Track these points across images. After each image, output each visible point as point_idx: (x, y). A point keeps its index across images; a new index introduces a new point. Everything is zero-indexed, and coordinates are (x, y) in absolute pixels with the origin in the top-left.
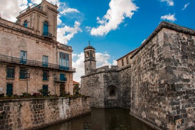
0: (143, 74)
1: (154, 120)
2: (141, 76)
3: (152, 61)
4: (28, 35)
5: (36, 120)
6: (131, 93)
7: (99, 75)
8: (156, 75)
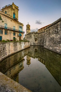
0: (51, 35)
1: (56, 50)
2: (50, 36)
3: (56, 30)
4: (8, 17)
5: (15, 50)
6: (45, 41)
7: (32, 35)
8: (58, 35)
